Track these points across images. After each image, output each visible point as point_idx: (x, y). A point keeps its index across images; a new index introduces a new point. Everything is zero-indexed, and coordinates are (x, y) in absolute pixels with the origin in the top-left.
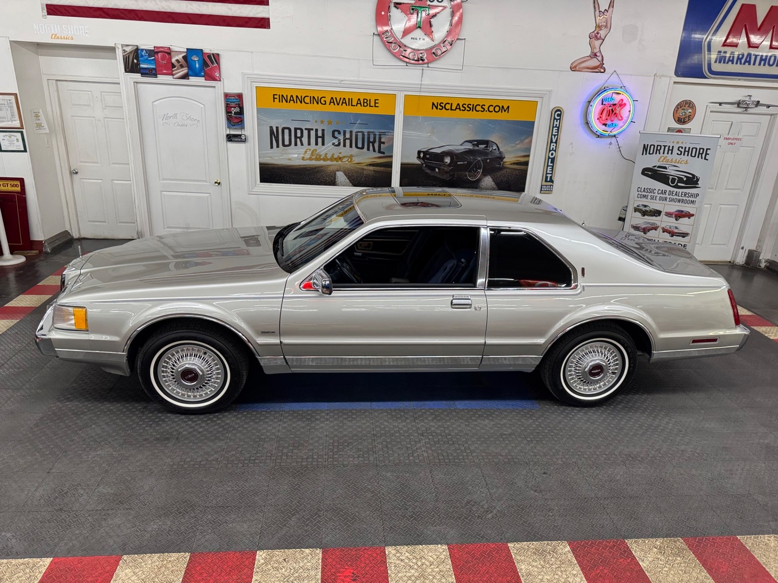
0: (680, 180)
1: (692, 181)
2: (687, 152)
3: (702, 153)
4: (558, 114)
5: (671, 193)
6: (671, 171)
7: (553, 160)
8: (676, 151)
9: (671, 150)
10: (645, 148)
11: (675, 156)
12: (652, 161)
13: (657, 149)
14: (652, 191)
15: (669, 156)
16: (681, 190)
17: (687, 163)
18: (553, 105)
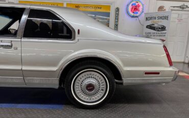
0: (159, 28)
1: (163, 28)
2: (161, 18)
3: (166, 18)
4: (118, 9)
5: (157, 33)
6: (156, 25)
7: (117, 25)
8: (157, 18)
9: (155, 18)
10: (147, 18)
11: (157, 20)
12: (149, 23)
13: (151, 18)
14: (150, 33)
15: (155, 20)
16: (160, 32)
17: (161, 22)
18: (116, 7)
